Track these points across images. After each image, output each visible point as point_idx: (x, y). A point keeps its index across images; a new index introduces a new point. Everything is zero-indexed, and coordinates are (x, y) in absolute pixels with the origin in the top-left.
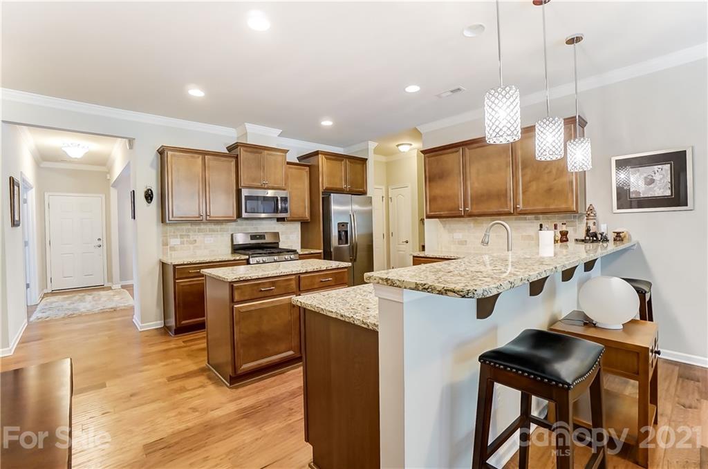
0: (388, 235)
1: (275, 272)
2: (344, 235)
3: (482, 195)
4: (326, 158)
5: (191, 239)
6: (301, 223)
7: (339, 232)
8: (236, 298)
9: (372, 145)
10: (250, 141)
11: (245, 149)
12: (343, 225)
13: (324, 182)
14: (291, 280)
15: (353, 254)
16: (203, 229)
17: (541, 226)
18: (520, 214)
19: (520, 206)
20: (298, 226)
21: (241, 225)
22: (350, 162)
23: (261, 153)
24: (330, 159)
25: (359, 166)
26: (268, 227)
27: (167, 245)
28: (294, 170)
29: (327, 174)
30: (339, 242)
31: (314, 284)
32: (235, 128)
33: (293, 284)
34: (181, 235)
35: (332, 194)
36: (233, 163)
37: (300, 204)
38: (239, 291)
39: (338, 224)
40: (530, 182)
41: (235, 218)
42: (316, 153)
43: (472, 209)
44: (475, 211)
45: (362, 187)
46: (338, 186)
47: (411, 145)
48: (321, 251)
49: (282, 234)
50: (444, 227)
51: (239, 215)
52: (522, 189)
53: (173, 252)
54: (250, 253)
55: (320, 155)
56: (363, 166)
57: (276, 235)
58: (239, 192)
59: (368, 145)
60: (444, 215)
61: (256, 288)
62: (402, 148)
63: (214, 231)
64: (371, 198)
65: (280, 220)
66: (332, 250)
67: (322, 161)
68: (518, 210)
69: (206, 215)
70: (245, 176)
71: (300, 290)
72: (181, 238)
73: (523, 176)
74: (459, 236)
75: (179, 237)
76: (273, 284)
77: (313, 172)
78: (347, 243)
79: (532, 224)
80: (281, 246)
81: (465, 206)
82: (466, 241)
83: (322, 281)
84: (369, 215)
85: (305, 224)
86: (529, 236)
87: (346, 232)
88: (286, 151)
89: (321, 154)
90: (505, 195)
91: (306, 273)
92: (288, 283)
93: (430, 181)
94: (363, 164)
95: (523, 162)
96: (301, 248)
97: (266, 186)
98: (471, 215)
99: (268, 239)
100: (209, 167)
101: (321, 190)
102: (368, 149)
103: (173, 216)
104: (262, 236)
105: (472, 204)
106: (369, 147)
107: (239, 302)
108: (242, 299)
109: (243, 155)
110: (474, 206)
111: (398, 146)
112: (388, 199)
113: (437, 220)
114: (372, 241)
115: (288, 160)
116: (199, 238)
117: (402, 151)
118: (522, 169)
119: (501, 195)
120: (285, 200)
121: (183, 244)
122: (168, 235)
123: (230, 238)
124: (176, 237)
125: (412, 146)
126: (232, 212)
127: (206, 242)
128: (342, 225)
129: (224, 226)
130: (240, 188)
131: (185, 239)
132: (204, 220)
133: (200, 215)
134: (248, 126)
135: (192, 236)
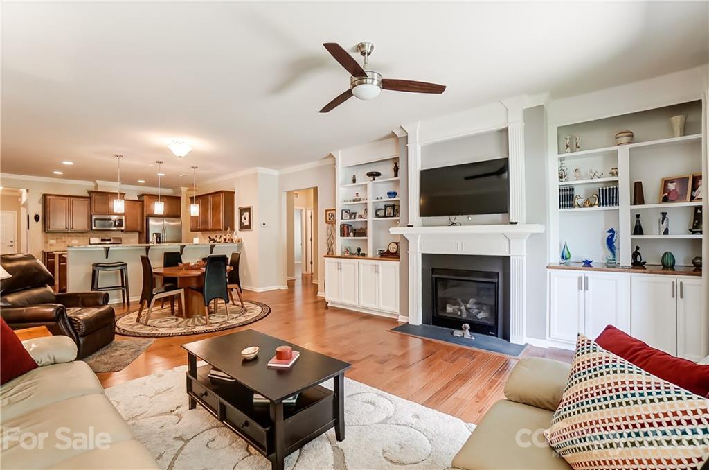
6: (139, 233)
11: (97, 194)
13: (147, 211)
22: (168, 199)
23: (107, 195)
27: (48, 243)
28: (131, 204)
35: (150, 218)
36: (89, 201)
37: (134, 222)
41: (89, 230)
51: (91, 229)
58: (91, 217)
63: (78, 236)
69: (71, 228)
75: (55, 239)
88: (123, 194)
89: (146, 195)
94: (178, 200)
97: (109, 213)
101: (145, 215)
102: (181, 191)
103: (50, 229)
109: (94, 197)
120: (121, 220)
122: (49, 238)
123: (88, 240)
124: (53, 239)
126: (87, 227)
130: (92, 214)
131: (59, 240)
132: (69, 231)
133: (66, 228)
134: (97, 181)
135: (64, 239)
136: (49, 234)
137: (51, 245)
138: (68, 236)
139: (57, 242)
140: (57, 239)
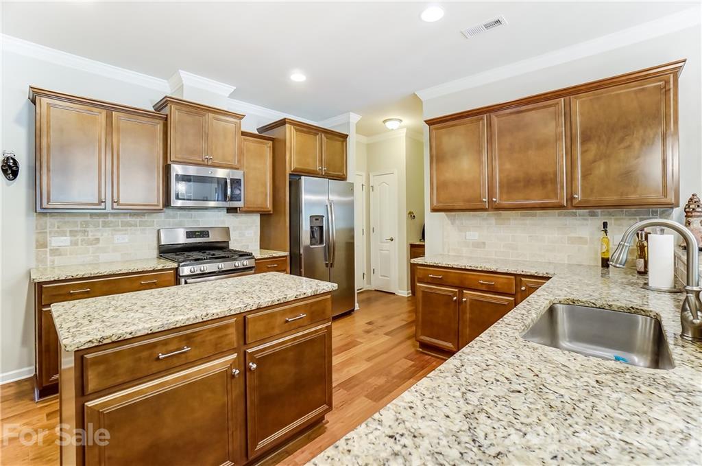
0: (369, 231)
1: (191, 315)
2: (318, 231)
3: (517, 181)
4: (296, 130)
5: (90, 237)
6: (261, 215)
7: (311, 227)
8: (92, 385)
9: (354, 118)
10: (187, 97)
11: (178, 107)
12: (317, 220)
13: (292, 161)
14: (226, 327)
15: (329, 256)
16: (112, 222)
17: (605, 225)
18: (578, 207)
19: (578, 196)
20: (256, 219)
21: (174, 217)
22: (327, 138)
23: (204, 115)
24: (301, 131)
25: (338, 144)
26: (214, 220)
27: (46, 247)
28: (252, 144)
29: (296, 150)
30: (311, 241)
31: (273, 328)
32: (167, 79)
33: (233, 335)
34: (71, 231)
35: (303, 177)
36: (159, 127)
37: (258, 189)
38: (102, 368)
39: (311, 217)
40: (594, 161)
41: (161, 207)
42: (283, 122)
43: (500, 199)
44: (506, 203)
45: (341, 170)
46: (311, 168)
47: (401, 121)
48: (287, 253)
49: (234, 230)
50: (452, 224)
51: (167, 203)
52: (582, 172)
53: (56, 258)
54: (181, 258)
55: (287, 125)
56: (343, 145)
57: (227, 231)
58: (167, 170)
59: (349, 118)
60: (458, 207)
61: (145, 354)
62: (389, 125)
63: (131, 225)
64: (353, 184)
65: (231, 210)
66: (302, 251)
67: (289, 132)
68: (575, 202)
69: (113, 202)
70: (178, 146)
71: (245, 343)
72: (71, 236)
73: (583, 152)
74: (473, 235)
75: (68, 234)
76: (188, 339)
77: (278, 147)
78: (321, 242)
79: (585, 222)
80: (232, 246)
81: (491, 195)
82: (484, 243)
83: (287, 321)
84: (350, 207)
85: (266, 218)
86: (581, 238)
87: (321, 228)
88: (240, 117)
89: (290, 123)
90: (554, 181)
91: (259, 309)
92: (221, 334)
93: (438, 161)
94: (343, 142)
95: (582, 133)
96: (261, 248)
97: (210, 163)
98: (498, 208)
99: (213, 237)
100: (118, 129)
101: (288, 171)
102: (349, 123)
103: (48, 201)
104: (204, 233)
105: (501, 193)
106: (351, 121)
107: (99, 393)
108: (110, 383)
109: (175, 114)
110: (505, 197)
111: (384, 122)
112: (369, 188)
113: (443, 213)
114: (353, 237)
115: (243, 129)
116: (105, 234)
117: (390, 128)
118: (583, 143)
119: (547, 181)
120: (236, 183)
121: (76, 244)
122: (48, 231)
123: (156, 235)
124: (63, 234)
125: (402, 123)
126: (156, 198)
127: (116, 241)
128: (316, 218)
129: (146, 218)
130: (169, 162)
131: (79, 237)
132: (109, 209)
133: (101, 202)
134: (184, 75)
135: (92, 233)
136: (49, 220)
137: (56, 252)
138: (105, 224)
139: (74, 243)
140: (73, 233)
